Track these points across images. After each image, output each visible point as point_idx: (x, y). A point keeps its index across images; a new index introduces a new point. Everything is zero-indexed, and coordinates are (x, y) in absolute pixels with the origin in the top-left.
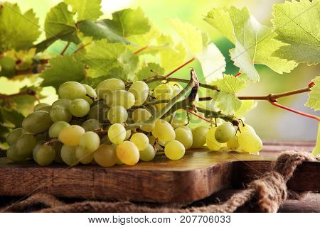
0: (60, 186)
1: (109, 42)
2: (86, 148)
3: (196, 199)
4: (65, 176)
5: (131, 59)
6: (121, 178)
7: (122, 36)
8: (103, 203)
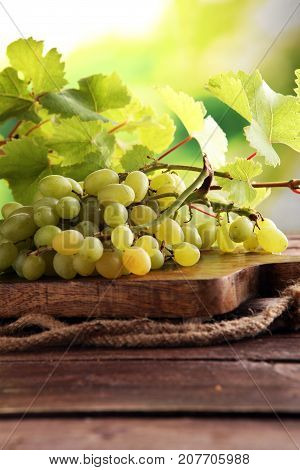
0: (56, 304)
1: (82, 120)
2: (89, 257)
3: (224, 311)
4: (62, 291)
5: (105, 140)
6: (134, 291)
7: (94, 110)
8: (116, 321)
